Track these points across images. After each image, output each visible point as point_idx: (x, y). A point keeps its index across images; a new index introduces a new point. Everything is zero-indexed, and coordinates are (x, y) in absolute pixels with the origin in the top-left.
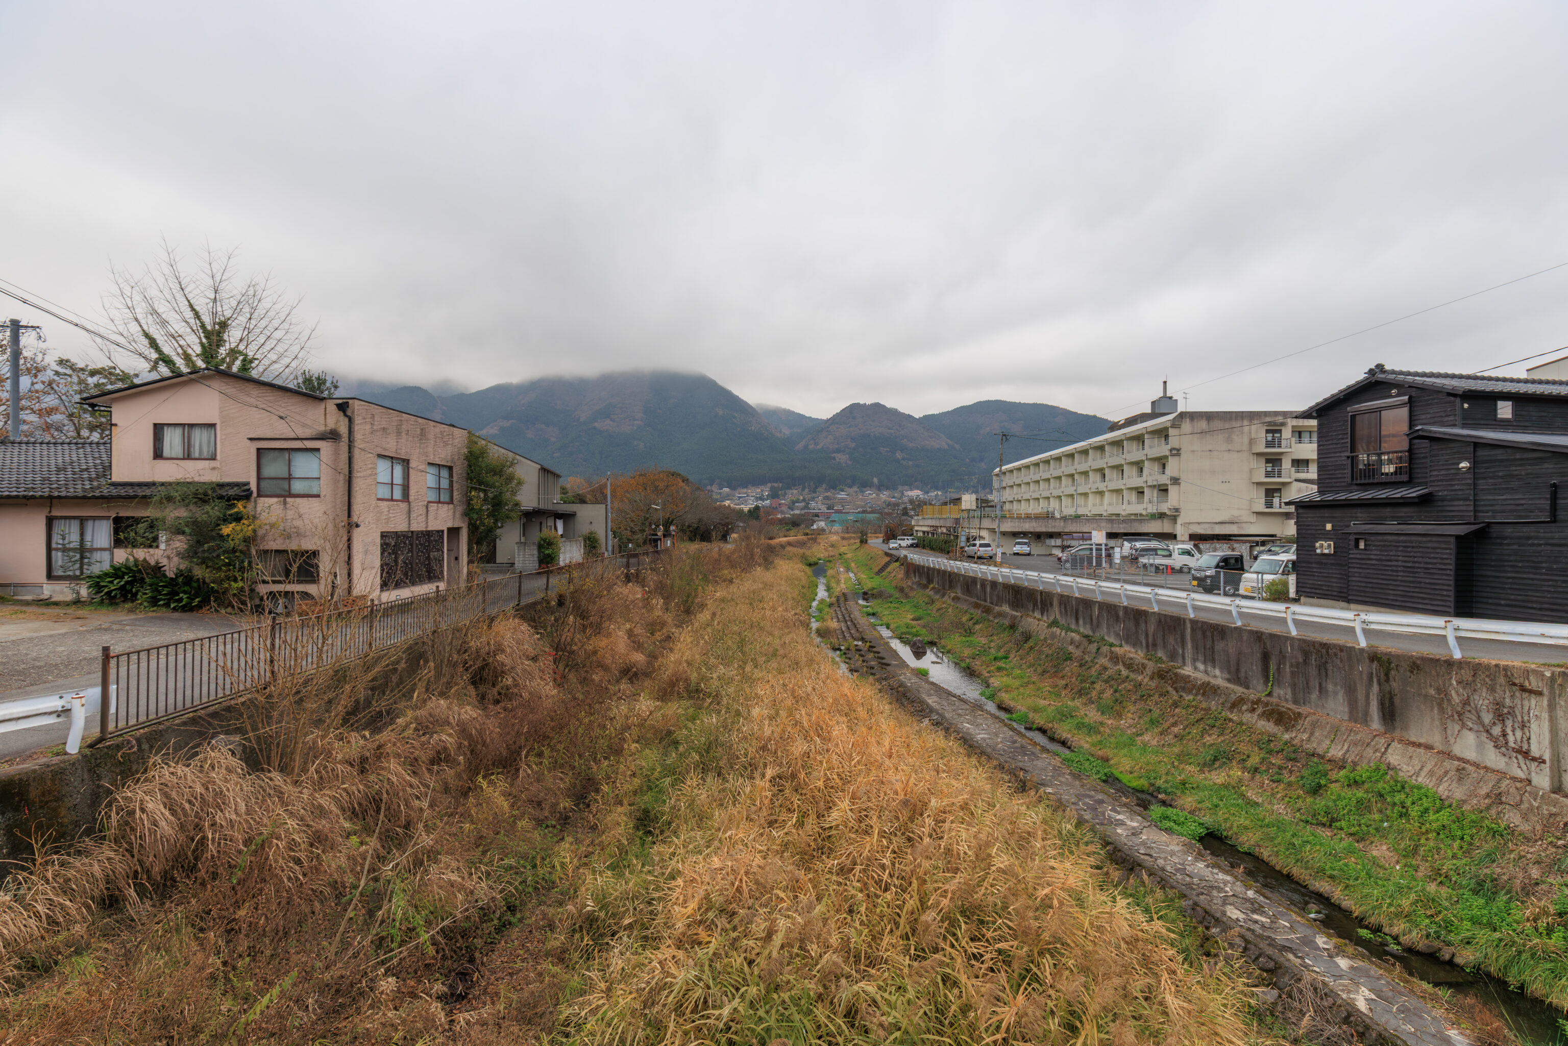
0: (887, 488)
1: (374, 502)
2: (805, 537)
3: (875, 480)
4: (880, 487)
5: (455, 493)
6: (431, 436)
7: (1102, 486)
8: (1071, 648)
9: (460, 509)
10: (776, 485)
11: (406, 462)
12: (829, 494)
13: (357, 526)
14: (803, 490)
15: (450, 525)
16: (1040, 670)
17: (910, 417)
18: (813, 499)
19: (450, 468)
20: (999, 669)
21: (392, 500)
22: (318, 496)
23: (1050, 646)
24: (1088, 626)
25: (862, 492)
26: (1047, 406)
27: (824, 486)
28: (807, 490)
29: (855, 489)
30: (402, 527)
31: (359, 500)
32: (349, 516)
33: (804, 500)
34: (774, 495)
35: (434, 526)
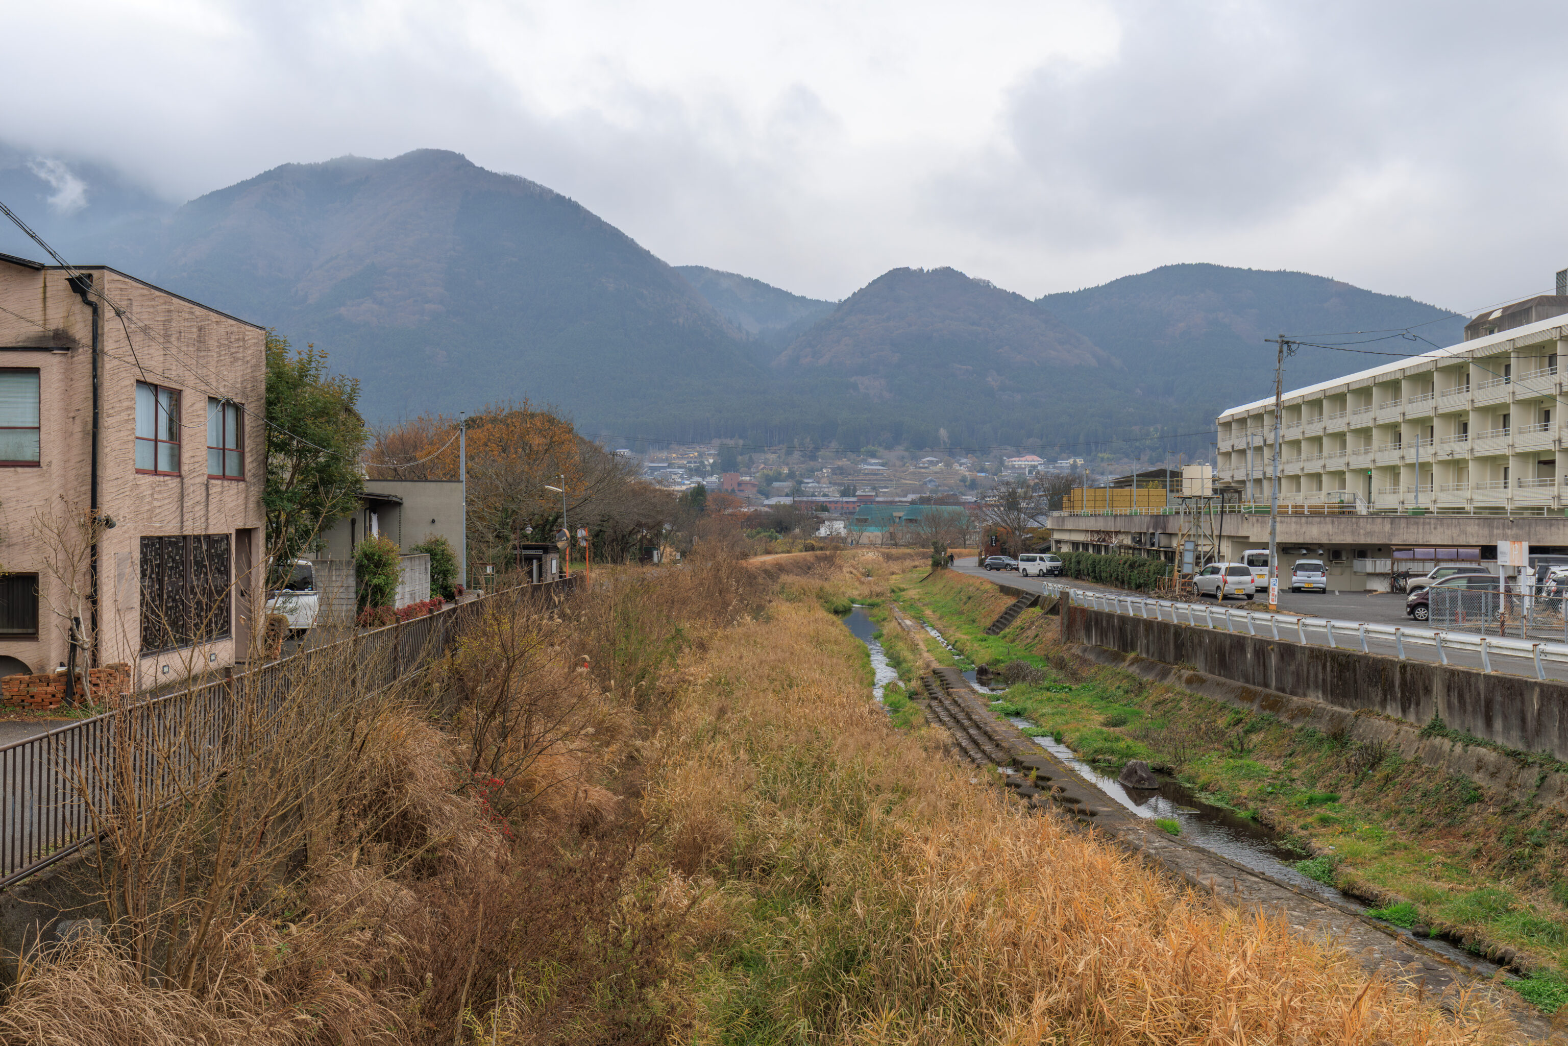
0: (969, 451)
1: (131, 476)
2: (809, 555)
3: (943, 433)
4: (954, 449)
5: (248, 459)
6: (212, 343)
7: (1461, 450)
8: (1479, 779)
9: (255, 491)
10: (730, 442)
11: (175, 396)
12: (843, 462)
13: (109, 523)
14: (789, 452)
15: (240, 525)
16: (1414, 822)
17: (1015, 297)
18: (811, 472)
19: (238, 409)
20: (1325, 822)
21: (156, 472)
22: (36, 464)
23: (1430, 774)
24: (1515, 733)
25: (915, 458)
26: (1306, 276)
27: (834, 445)
28: (797, 454)
29: (900, 451)
30: (170, 529)
31: (110, 470)
32: (94, 504)
33: (791, 475)
34: (727, 465)
35: (216, 529)
